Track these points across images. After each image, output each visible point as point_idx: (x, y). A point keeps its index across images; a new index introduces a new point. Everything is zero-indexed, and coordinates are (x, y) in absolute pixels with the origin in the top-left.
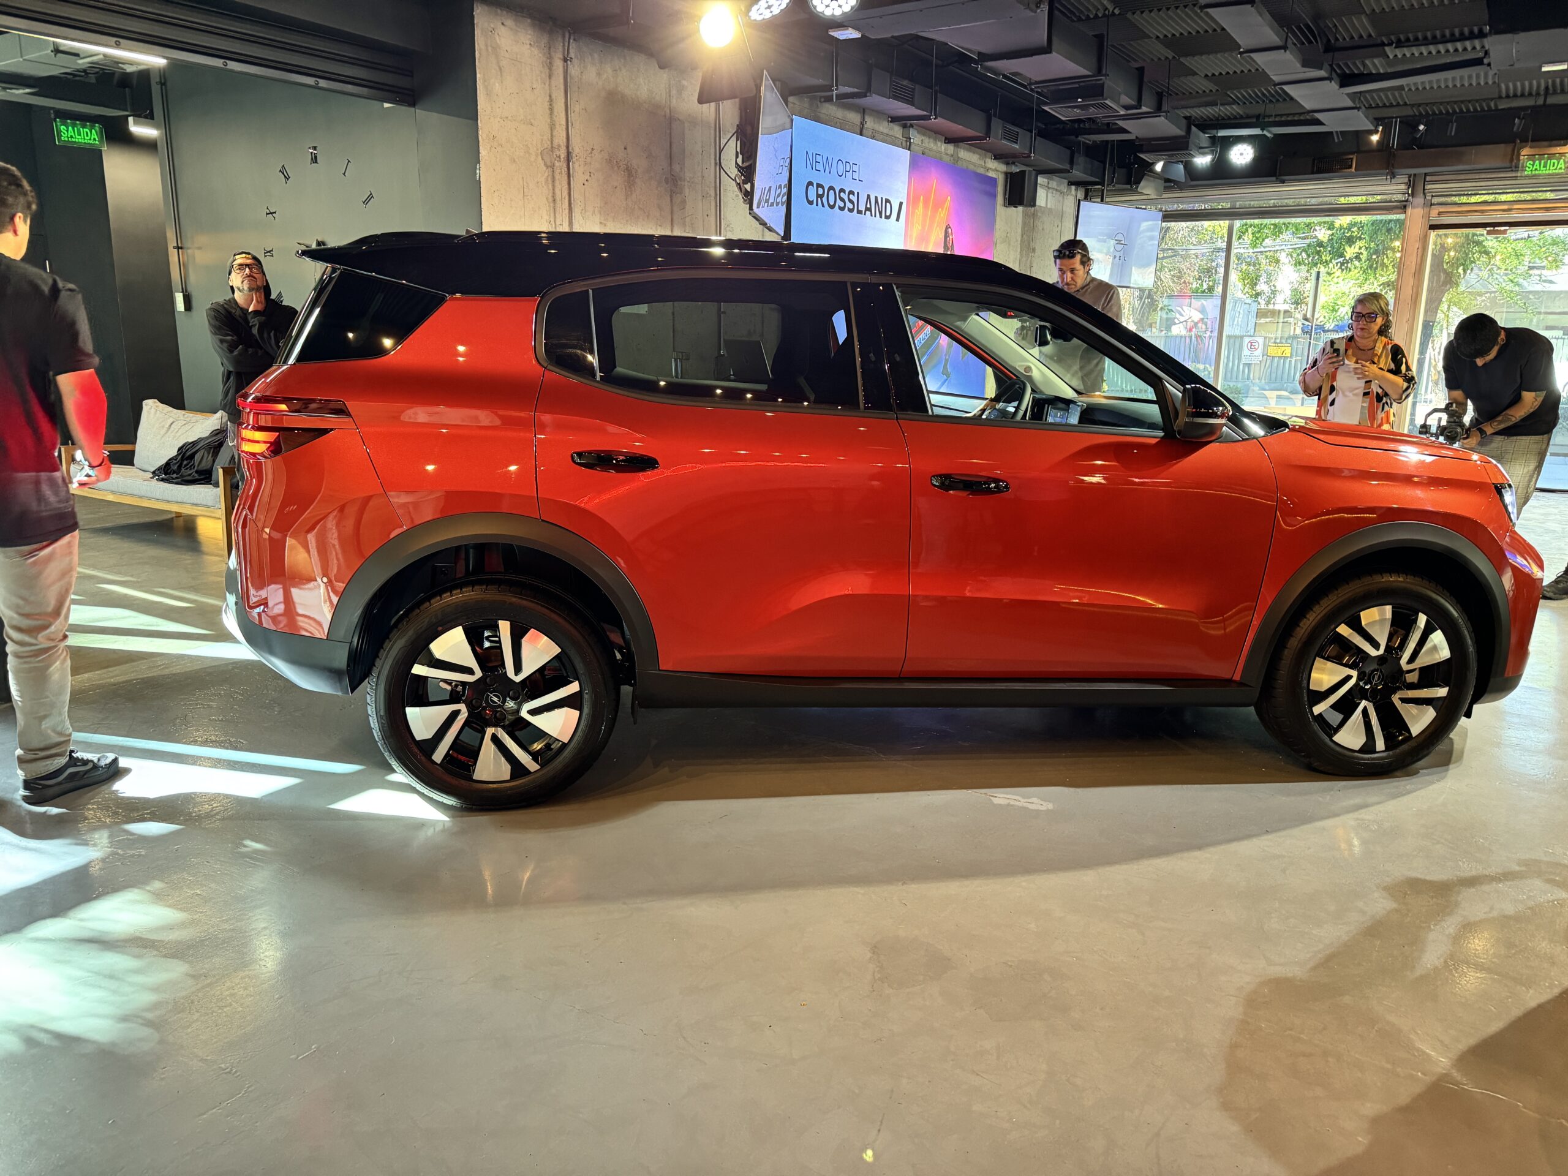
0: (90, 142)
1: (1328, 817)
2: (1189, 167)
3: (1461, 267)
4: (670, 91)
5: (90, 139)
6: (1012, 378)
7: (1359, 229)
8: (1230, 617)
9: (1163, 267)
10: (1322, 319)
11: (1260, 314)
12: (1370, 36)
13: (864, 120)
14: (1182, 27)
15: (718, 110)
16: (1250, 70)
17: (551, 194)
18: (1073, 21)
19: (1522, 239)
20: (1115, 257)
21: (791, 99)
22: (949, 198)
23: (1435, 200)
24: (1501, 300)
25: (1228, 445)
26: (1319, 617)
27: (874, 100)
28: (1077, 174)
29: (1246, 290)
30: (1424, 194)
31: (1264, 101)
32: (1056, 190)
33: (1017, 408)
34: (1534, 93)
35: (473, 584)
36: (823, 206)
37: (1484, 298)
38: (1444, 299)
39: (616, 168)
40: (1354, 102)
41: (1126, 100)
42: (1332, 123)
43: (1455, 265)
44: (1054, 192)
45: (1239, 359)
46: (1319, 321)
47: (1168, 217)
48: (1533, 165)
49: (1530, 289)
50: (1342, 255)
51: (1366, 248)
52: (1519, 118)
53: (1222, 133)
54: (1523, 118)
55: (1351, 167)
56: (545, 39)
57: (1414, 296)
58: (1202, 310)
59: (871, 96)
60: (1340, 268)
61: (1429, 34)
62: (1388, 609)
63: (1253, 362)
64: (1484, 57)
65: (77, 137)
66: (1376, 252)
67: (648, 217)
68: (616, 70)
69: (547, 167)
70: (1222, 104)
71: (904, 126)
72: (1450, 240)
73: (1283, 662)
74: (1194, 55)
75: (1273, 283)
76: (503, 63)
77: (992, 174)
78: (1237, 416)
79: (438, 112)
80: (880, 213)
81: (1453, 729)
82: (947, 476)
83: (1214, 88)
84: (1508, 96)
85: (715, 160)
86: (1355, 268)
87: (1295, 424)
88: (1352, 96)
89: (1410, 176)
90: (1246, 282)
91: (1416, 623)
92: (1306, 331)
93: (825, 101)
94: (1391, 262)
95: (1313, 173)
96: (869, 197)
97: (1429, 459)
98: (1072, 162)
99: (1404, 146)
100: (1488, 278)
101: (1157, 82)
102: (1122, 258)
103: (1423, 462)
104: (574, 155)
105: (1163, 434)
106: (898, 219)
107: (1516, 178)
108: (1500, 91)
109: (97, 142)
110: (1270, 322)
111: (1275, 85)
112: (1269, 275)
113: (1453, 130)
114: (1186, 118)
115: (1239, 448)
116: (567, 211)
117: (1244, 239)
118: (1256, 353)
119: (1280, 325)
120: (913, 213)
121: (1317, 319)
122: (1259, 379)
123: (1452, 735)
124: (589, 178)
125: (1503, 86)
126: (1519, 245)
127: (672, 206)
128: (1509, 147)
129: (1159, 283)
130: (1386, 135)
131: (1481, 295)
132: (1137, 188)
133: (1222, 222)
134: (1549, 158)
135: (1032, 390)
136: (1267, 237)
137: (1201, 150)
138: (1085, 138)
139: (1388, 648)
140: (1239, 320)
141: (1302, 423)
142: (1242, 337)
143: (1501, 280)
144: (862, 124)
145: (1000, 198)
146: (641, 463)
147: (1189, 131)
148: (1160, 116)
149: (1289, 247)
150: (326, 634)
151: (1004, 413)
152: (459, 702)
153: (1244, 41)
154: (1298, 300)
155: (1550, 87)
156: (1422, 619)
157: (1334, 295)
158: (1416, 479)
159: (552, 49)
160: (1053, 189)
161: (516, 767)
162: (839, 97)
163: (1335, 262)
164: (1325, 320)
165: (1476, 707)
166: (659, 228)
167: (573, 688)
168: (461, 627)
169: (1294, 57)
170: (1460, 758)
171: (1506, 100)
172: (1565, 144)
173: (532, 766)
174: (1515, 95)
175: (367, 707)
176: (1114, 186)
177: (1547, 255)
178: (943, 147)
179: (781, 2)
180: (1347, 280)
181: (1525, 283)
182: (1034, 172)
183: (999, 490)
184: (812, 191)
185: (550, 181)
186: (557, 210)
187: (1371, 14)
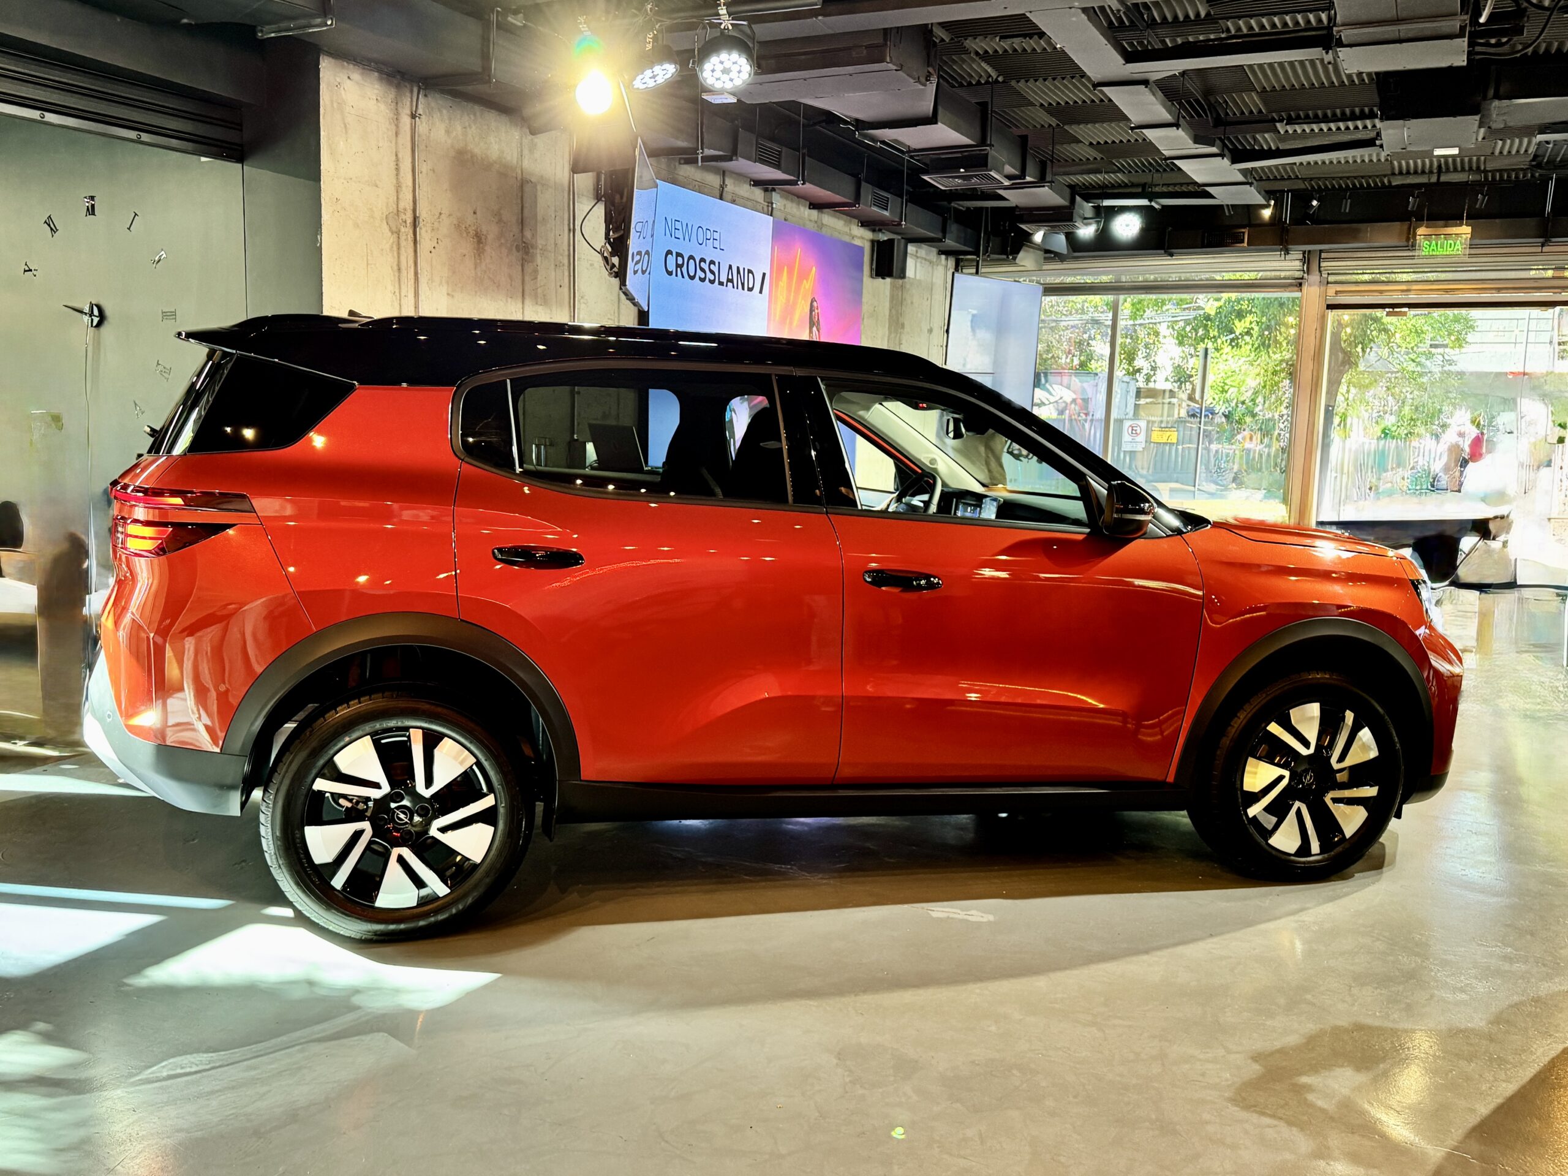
1: (1269, 920)
2: (1070, 237)
3: (1360, 346)
4: (522, 151)
6: (917, 470)
7: (1250, 303)
8: (1161, 722)
10: (1210, 400)
11: (1139, 393)
12: (1260, 111)
13: (724, 183)
14: (1068, 96)
16: (1137, 140)
17: (396, 263)
18: (954, 86)
21: (657, 163)
22: (814, 269)
23: (1331, 278)
25: (1153, 541)
26: (1249, 715)
27: (741, 164)
28: (950, 243)
30: (1320, 271)
31: (1150, 171)
32: (926, 260)
33: (928, 502)
34: (1427, 171)
36: (683, 277)
38: (1343, 381)
39: (465, 235)
40: (1245, 176)
41: (1009, 169)
42: (1222, 197)
43: (1354, 344)
44: (924, 261)
45: (1121, 446)
46: (1208, 403)
47: (1051, 290)
48: (1430, 246)
49: (1435, 369)
50: (1232, 332)
51: (1258, 323)
52: (1413, 196)
53: (1107, 203)
54: (1418, 197)
55: (1243, 241)
56: (392, 94)
57: (1314, 379)
59: (737, 160)
60: (1230, 344)
61: (1320, 113)
62: (1317, 706)
63: (1136, 449)
64: (1376, 139)
66: (1268, 328)
67: (498, 287)
68: (466, 128)
69: (392, 233)
70: (1106, 173)
71: (766, 190)
72: (1347, 319)
73: (1216, 762)
74: (1079, 123)
75: (1153, 358)
76: (349, 120)
77: (857, 242)
79: (270, 170)
80: (743, 285)
81: (1384, 831)
82: (878, 572)
83: (1099, 156)
84: (1401, 173)
85: (569, 225)
86: (1246, 344)
88: (1244, 172)
89: (1304, 253)
91: (1344, 721)
92: (1194, 414)
93: (687, 164)
94: (1285, 339)
95: (1203, 246)
96: (730, 267)
97: (1347, 555)
98: (943, 231)
99: (1297, 220)
100: (1388, 357)
101: (1038, 148)
103: (1340, 557)
104: (421, 220)
105: (1089, 530)
106: (761, 292)
107: (1414, 256)
108: (1393, 168)
110: (1151, 403)
111: (1167, 159)
112: (1148, 350)
113: (1346, 206)
114: (1070, 186)
115: (1164, 544)
116: (413, 281)
118: (1139, 438)
119: (1166, 406)
120: (777, 286)
122: (1143, 468)
123: (1381, 840)
124: (436, 245)
125: (1396, 163)
126: (1421, 324)
127: (523, 275)
128: (1405, 225)
130: (1278, 207)
131: (1381, 375)
132: (1014, 259)
133: (1107, 297)
134: (1446, 239)
135: (942, 483)
136: (1147, 309)
137: (1085, 220)
138: (958, 205)
139: (1319, 747)
142: (1121, 421)
143: (1402, 359)
144: (723, 187)
145: (867, 269)
146: (562, 559)
147: (1073, 201)
148: (1044, 186)
149: (1172, 319)
150: (220, 747)
151: (913, 508)
152: (363, 820)
153: (1135, 118)
154: (1182, 377)
155: (1443, 166)
156: (1349, 716)
157: (1223, 374)
158: (1334, 575)
159: (400, 104)
160: (922, 258)
161: (424, 892)
162: (704, 159)
163: (1224, 339)
164: (1215, 402)
165: (1406, 808)
166: (509, 300)
167: (488, 801)
168: (369, 737)
169: (1186, 134)
170: (1393, 862)
171: (1399, 177)
172: (1461, 225)
173: (441, 889)
174: (1408, 173)
175: (259, 827)
176: (989, 256)
177: (1450, 334)
178: (806, 213)
179: (667, 71)
180: (1237, 358)
181: (1428, 363)
182: (903, 241)
183: (931, 586)
184: (671, 260)
185: (395, 248)
186: (402, 283)
187: (1262, 92)
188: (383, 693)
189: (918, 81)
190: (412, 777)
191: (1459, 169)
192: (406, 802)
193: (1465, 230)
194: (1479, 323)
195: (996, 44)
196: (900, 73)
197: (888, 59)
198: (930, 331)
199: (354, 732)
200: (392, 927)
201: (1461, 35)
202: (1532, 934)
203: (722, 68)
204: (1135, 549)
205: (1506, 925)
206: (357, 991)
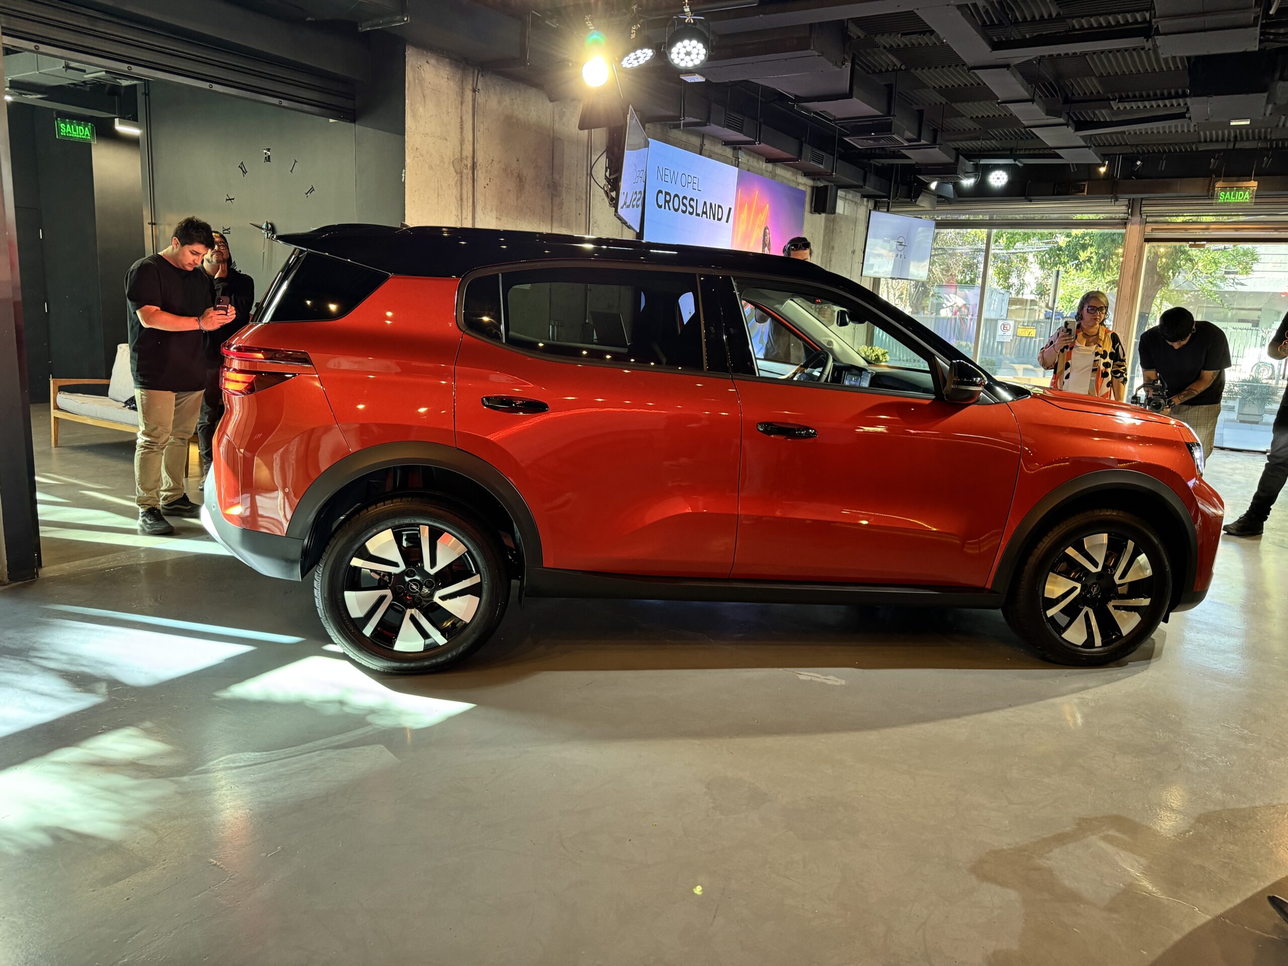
0: (83, 137)
1: (1058, 696)
2: (957, 187)
3: (1171, 271)
4: (554, 117)
5: (84, 135)
6: (818, 350)
7: (1090, 238)
8: (984, 540)
9: (934, 262)
10: (1060, 307)
11: (1012, 302)
12: (1099, 92)
13: (703, 142)
14: (953, 81)
15: (590, 135)
16: (1006, 115)
17: (459, 194)
18: (868, 73)
19: (1219, 250)
20: (897, 255)
21: (647, 125)
22: (768, 205)
23: (1149, 219)
24: (1203, 297)
25: (984, 406)
26: (1052, 541)
27: (713, 128)
28: (869, 189)
29: (1000, 283)
30: (1141, 214)
31: (1016, 138)
32: (852, 201)
33: (822, 373)
34: (1226, 140)
35: (401, 496)
36: (670, 209)
37: (1189, 295)
38: (1157, 296)
39: (510, 176)
40: (1086, 142)
41: (908, 135)
42: (1068, 157)
43: (1166, 270)
44: (850, 202)
45: (994, 338)
46: (1058, 309)
47: (940, 225)
48: (1225, 195)
49: (1227, 289)
50: (1077, 258)
51: (1096, 253)
52: (1214, 159)
53: (983, 162)
54: (1217, 158)
55: (1083, 191)
56: (459, 74)
57: (1132, 293)
58: (965, 298)
59: (710, 125)
60: (1076, 268)
61: (1144, 93)
62: (1105, 536)
63: (1005, 341)
64: (1186, 113)
65: (73, 133)
66: (1104, 256)
67: (533, 214)
68: (513, 100)
69: (457, 173)
70: (983, 140)
71: (734, 149)
72: (1162, 250)
73: (1024, 574)
74: (962, 101)
75: (1022, 277)
76: (427, 92)
77: (801, 188)
78: (991, 385)
79: (373, 128)
80: (714, 216)
81: (1154, 631)
82: (769, 424)
83: (978, 127)
84: (1205, 141)
85: (587, 170)
86: (1087, 268)
87: (1037, 392)
88: (1084, 138)
89: (1129, 200)
90: (1001, 276)
91: (1126, 548)
92: (1048, 317)
93: (674, 128)
94: (1116, 265)
95: (1053, 195)
96: (705, 203)
97: (1138, 422)
98: (865, 180)
99: (1126, 176)
100: (1193, 280)
101: (934, 121)
102: (903, 257)
103: (1134, 424)
104: (478, 165)
105: (934, 397)
106: (727, 221)
107: (1211, 204)
108: (1200, 137)
109: (89, 138)
110: (1019, 309)
111: (1025, 127)
112: (1019, 270)
113: (1163, 165)
114: (956, 149)
115: (993, 409)
116: (471, 208)
117: (999, 243)
118: (1008, 333)
119: (1028, 311)
120: (739, 217)
121: (1057, 308)
122: (1010, 354)
123: (1153, 636)
124: (489, 183)
125: (1202, 133)
126: (1217, 255)
127: (552, 206)
128: (1207, 180)
129: (931, 275)
130: (1111, 168)
131: (1187, 294)
132: (916, 201)
133: (982, 230)
134: (1238, 190)
135: (834, 360)
136: (1018, 241)
137: (967, 175)
138: (876, 161)
139: (1105, 567)
140: (995, 306)
141: (1041, 391)
142: (996, 320)
143: (1203, 282)
144: (702, 145)
145: (807, 207)
146: (535, 407)
147: (957, 159)
148: (935, 148)
149: (1035, 249)
150: (285, 532)
151: (811, 376)
152: (386, 588)
153: (1001, 95)
154: (1042, 291)
155: (1238, 135)
156: (1131, 544)
157: (1070, 289)
158: (1128, 437)
159: (464, 83)
160: (849, 200)
161: (428, 641)
162: (686, 125)
163: (1071, 264)
164: (1063, 309)
165: (1172, 615)
166: (542, 223)
167: (476, 579)
168: (390, 530)
169: (1040, 108)
170: (1160, 654)
171: (1204, 144)
172: (1250, 180)
173: (441, 640)
174: (1211, 141)
175: (314, 590)
176: (897, 199)
177: (1239, 263)
178: (764, 166)
179: (646, 55)
180: (1081, 278)
181: (1222, 284)
182: (835, 187)
183: (809, 436)
184: (661, 197)
185: (459, 184)
186: (463, 207)
187: (1100, 76)
188: (402, 499)
189: (836, 64)
190: (421, 561)
191: (1251, 138)
192: (417, 578)
193: (1254, 184)
194: (1261, 256)
195: (898, 40)
196: (821, 57)
197: (812, 48)
198: (853, 252)
199: (379, 525)
200: (405, 665)
201: (1255, 25)
202: (1265, 720)
203: (685, 52)
204: (970, 412)
205: (1245, 711)
206: (372, 711)
